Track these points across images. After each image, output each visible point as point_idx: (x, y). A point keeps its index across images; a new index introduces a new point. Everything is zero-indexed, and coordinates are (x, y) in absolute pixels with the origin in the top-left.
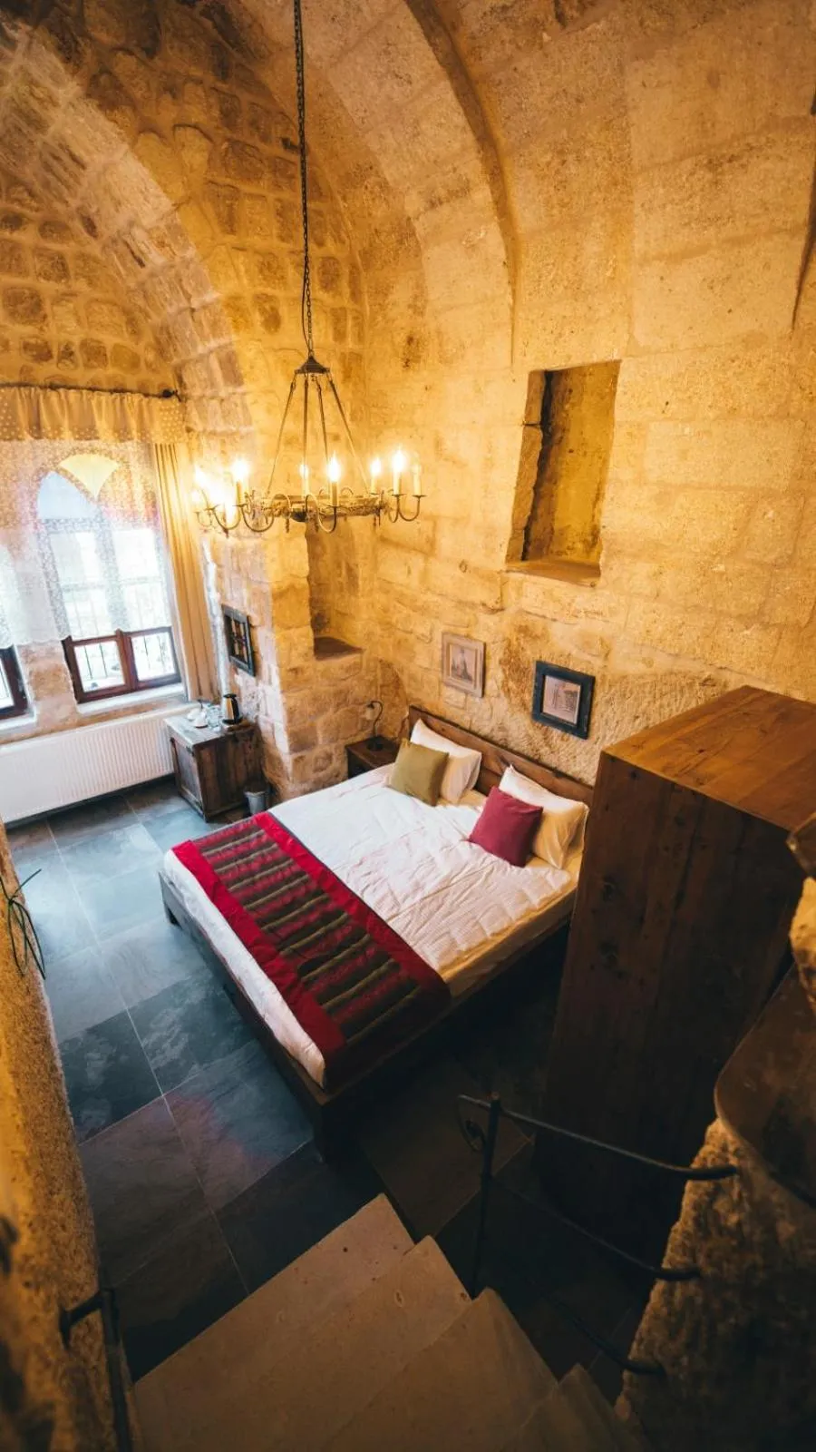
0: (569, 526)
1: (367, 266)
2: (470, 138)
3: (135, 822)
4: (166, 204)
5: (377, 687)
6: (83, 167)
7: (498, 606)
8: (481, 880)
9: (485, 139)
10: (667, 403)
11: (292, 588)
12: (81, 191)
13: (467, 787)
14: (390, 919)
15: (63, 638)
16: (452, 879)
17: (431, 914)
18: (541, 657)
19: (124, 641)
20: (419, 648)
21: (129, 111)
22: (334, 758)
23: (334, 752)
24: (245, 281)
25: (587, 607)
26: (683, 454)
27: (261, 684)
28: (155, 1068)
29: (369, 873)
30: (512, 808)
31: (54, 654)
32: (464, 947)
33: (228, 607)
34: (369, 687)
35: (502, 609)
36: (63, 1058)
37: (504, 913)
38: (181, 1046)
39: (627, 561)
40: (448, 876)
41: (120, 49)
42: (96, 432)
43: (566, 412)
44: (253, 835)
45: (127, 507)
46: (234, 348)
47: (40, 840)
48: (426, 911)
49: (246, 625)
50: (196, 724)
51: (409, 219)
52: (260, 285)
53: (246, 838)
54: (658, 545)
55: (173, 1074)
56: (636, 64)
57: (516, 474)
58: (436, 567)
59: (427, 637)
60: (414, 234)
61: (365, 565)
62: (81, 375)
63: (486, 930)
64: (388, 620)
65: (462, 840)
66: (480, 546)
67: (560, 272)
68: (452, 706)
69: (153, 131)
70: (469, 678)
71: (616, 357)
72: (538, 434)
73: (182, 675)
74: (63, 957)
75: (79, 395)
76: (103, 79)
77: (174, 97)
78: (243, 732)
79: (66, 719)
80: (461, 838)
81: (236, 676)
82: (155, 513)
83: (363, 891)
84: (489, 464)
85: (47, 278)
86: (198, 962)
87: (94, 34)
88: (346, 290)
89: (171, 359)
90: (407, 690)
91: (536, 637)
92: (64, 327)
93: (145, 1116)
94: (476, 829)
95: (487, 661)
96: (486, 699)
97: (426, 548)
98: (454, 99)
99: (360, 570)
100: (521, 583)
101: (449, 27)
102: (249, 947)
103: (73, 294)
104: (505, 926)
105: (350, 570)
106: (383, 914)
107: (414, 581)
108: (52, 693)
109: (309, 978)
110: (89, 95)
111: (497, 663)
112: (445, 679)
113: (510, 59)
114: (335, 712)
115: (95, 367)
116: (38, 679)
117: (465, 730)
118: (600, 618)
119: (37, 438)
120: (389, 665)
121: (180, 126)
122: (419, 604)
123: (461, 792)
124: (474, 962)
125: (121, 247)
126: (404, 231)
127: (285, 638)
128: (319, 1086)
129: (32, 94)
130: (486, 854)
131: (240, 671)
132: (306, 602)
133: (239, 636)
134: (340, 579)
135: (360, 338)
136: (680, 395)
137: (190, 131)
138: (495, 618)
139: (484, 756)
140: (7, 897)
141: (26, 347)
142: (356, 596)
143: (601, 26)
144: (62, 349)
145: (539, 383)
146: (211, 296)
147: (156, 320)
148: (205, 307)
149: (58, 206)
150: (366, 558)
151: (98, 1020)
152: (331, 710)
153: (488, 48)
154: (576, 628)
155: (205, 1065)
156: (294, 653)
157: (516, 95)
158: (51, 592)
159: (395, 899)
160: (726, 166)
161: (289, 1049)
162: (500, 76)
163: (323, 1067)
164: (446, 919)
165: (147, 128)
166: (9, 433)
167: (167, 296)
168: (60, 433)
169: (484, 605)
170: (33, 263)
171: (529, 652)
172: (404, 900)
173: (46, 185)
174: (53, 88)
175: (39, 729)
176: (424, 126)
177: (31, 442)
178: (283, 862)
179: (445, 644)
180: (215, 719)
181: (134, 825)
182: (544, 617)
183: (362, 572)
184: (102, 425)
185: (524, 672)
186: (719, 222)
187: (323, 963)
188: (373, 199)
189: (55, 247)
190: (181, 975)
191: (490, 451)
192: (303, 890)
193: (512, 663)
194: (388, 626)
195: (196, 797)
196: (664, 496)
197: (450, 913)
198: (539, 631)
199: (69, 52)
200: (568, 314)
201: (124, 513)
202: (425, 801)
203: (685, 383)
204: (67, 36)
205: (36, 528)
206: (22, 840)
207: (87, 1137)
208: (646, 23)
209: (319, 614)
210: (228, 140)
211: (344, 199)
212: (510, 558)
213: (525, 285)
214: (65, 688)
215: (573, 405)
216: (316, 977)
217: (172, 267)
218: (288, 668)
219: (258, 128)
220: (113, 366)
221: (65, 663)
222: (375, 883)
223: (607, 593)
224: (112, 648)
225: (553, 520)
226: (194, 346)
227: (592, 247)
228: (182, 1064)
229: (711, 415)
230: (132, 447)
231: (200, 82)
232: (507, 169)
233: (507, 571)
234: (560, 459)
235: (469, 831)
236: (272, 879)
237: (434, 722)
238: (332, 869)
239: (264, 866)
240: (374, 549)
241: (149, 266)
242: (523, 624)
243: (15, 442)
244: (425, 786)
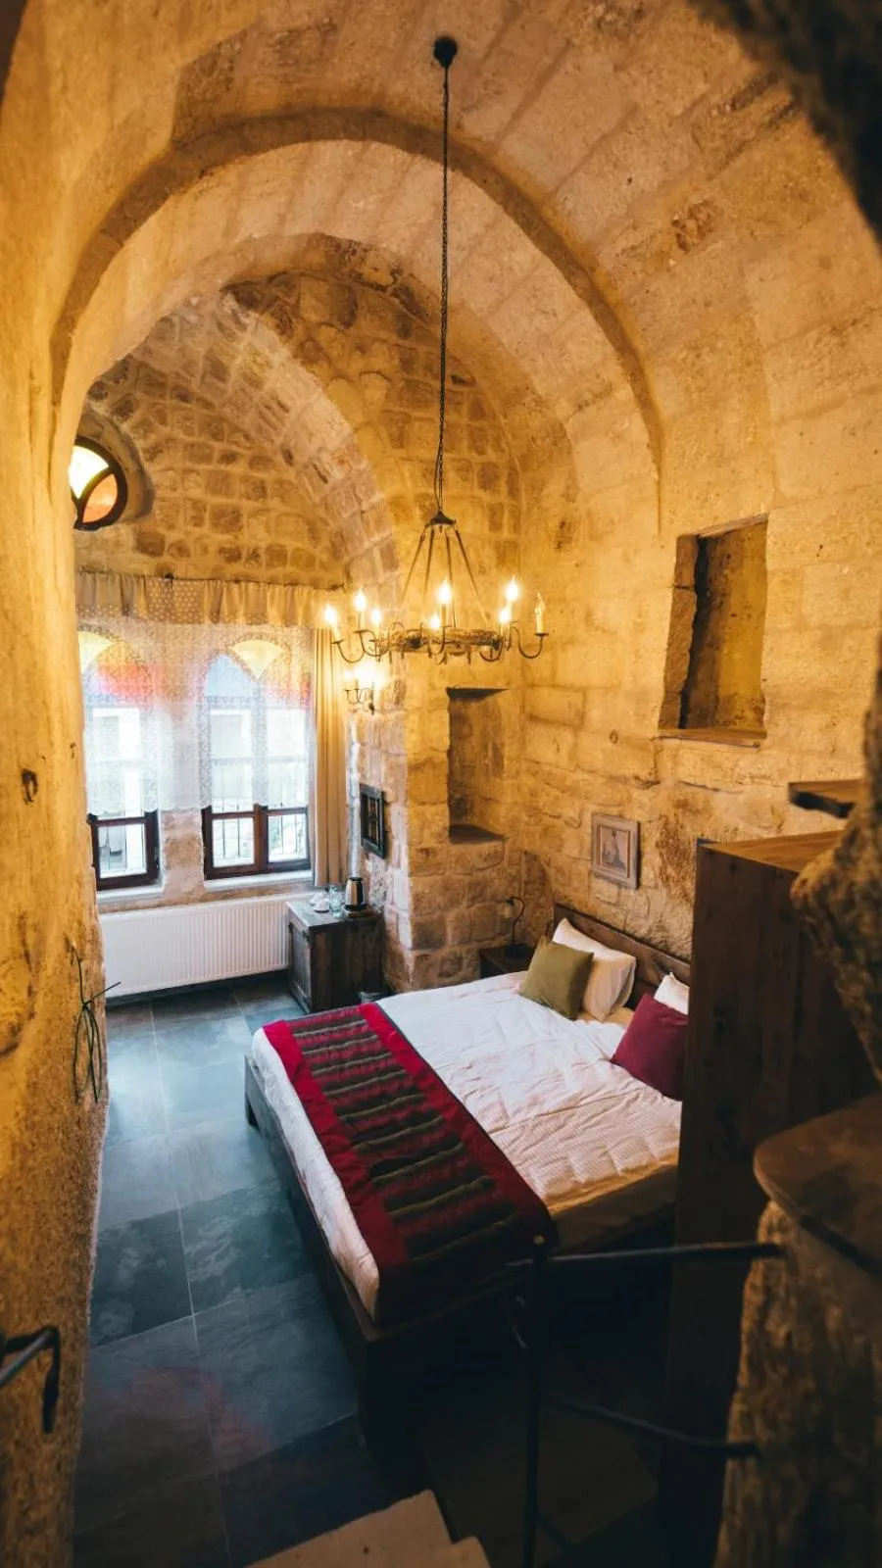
0: (736, 693)
1: (525, 468)
2: (609, 349)
3: (237, 1014)
4: (347, 428)
5: (520, 884)
6: (287, 411)
7: (652, 778)
8: (619, 1107)
9: (624, 347)
10: (821, 547)
11: (429, 761)
12: (284, 430)
13: (618, 1001)
14: (492, 1132)
15: (205, 807)
16: (581, 1100)
17: (546, 1135)
18: (702, 835)
19: (261, 816)
20: (568, 833)
21: (325, 365)
22: (465, 962)
23: (464, 955)
24: (409, 484)
25: (752, 770)
26: (845, 594)
27: (390, 869)
28: (192, 1280)
29: (478, 1079)
30: (664, 1020)
31: (192, 823)
32: (582, 1178)
33: (365, 786)
34: (510, 884)
35: (658, 783)
36: (98, 1249)
37: (645, 1148)
38: (226, 1262)
39: (794, 715)
40: (574, 1097)
41: (323, 324)
42: (266, 617)
43: (726, 576)
44: (353, 1024)
45: (283, 686)
46: (393, 538)
47: (141, 1020)
48: (540, 1130)
49: (381, 801)
50: (316, 908)
51: (561, 425)
52: (423, 486)
53: (345, 1026)
54: (828, 694)
55: (210, 1294)
56: (752, 265)
57: (667, 636)
58: (586, 740)
59: (576, 821)
60: (565, 435)
61: (512, 744)
62: (263, 573)
63: (616, 1163)
64: (535, 804)
65: (600, 1060)
66: (631, 713)
67: (702, 446)
68: (604, 902)
69: (343, 378)
70: (621, 866)
71: (763, 511)
72: (691, 597)
73: (312, 863)
74: (129, 1140)
75: (256, 587)
76: (309, 345)
77: (363, 352)
78: (365, 920)
79: (190, 893)
80: (601, 1056)
81: (366, 861)
82: (309, 693)
83: (466, 1096)
84: (639, 628)
85: (249, 498)
86: (269, 1171)
87: (305, 315)
88: (504, 488)
89: (342, 558)
90: (555, 886)
91: (696, 812)
92: (256, 535)
93: (166, 1335)
94: (621, 1048)
95: (642, 845)
96: (641, 890)
97: (576, 722)
98: (593, 321)
99: (507, 749)
100: (677, 750)
101: (587, 269)
102: (320, 1135)
103: (267, 510)
104: (644, 1163)
105: (496, 749)
106: (486, 1125)
107: (563, 759)
108: (183, 862)
109: (381, 1180)
110: (295, 357)
111: (654, 844)
112: (595, 869)
113: (642, 284)
114: (469, 907)
115: (275, 566)
116: (174, 846)
117: (619, 931)
118: (769, 782)
119: (215, 623)
120: (535, 858)
121: (365, 373)
122: (568, 783)
123: (609, 1007)
124: (594, 1199)
125: (311, 470)
126: (557, 435)
127: (418, 814)
128: (369, 1316)
129: (255, 361)
130: (631, 1079)
131: (371, 855)
132: (443, 779)
133: (374, 815)
134: (487, 762)
135: (516, 528)
136: (835, 538)
137: (373, 376)
138: (649, 793)
139: (639, 962)
140: (82, 1000)
141: (222, 550)
142: (501, 777)
143: (720, 244)
144: (251, 552)
145: (690, 548)
146: (379, 497)
147: (333, 526)
148: (373, 507)
149: (267, 445)
150: (513, 737)
151: (148, 1214)
152: (465, 904)
153: (621, 280)
154: (741, 798)
155: (248, 1291)
156: (427, 832)
157: (650, 310)
158: (201, 761)
159: (504, 1111)
160: (851, 329)
161: (343, 1264)
162: (636, 298)
163: (377, 1286)
164: (565, 1143)
165: (339, 375)
166: (193, 617)
167: (343, 504)
168: (235, 617)
169: (637, 778)
170: (239, 487)
171: (688, 830)
172: (516, 1112)
173: (260, 430)
174: (270, 355)
175: (164, 899)
176: (570, 346)
177: (209, 625)
178: (380, 1054)
179: (595, 826)
180: (336, 903)
181: (235, 1018)
182: (704, 787)
183: (508, 751)
184: (273, 612)
185: (684, 854)
186: (851, 377)
187: (403, 1165)
188: (530, 413)
189: (259, 475)
190: (246, 1182)
191: (640, 616)
192: (396, 1085)
193: (671, 845)
194: (535, 811)
195: (304, 994)
196: (828, 640)
197: (571, 1137)
198: (700, 806)
199: (284, 328)
200: (713, 479)
201: (279, 691)
202: (562, 1013)
203: (838, 525)
204: (285, 318)
205: (199, 701)
206: (122, 1018)
207: (100, 1344)
208: (756, 234)
209: (461, 799)
210: (404, 379)
211: (505, 417)
212: (663, 723)
213: (669, 460)
214: (196, 859)
215: (733, 571)
216: (391, 1180)
217: (349, 478)
218: (419, 847)
219: (431, 371)
220: (292, 564)
221: (200, 834)
222: (483, 1090)
223: (774, 752)
224: (248, 824)
225: (717, 687)
226: (361, 542)
227: (731, 419)
228: (223, 1283)
229: (870, 552)
230: (296, 632)
231: (384, 341)
232: (647, 371)
233: (661, 738)
234: (721, 624)
235: (611, 1052)
236: (363, 1069)
237: (582, 921)
238: (434, 1067)
239: (358, 1055)
240: (523, 729)
241: (331, 481)
242: (682, 798)
243: (197, 626)
244: (563, 992)
